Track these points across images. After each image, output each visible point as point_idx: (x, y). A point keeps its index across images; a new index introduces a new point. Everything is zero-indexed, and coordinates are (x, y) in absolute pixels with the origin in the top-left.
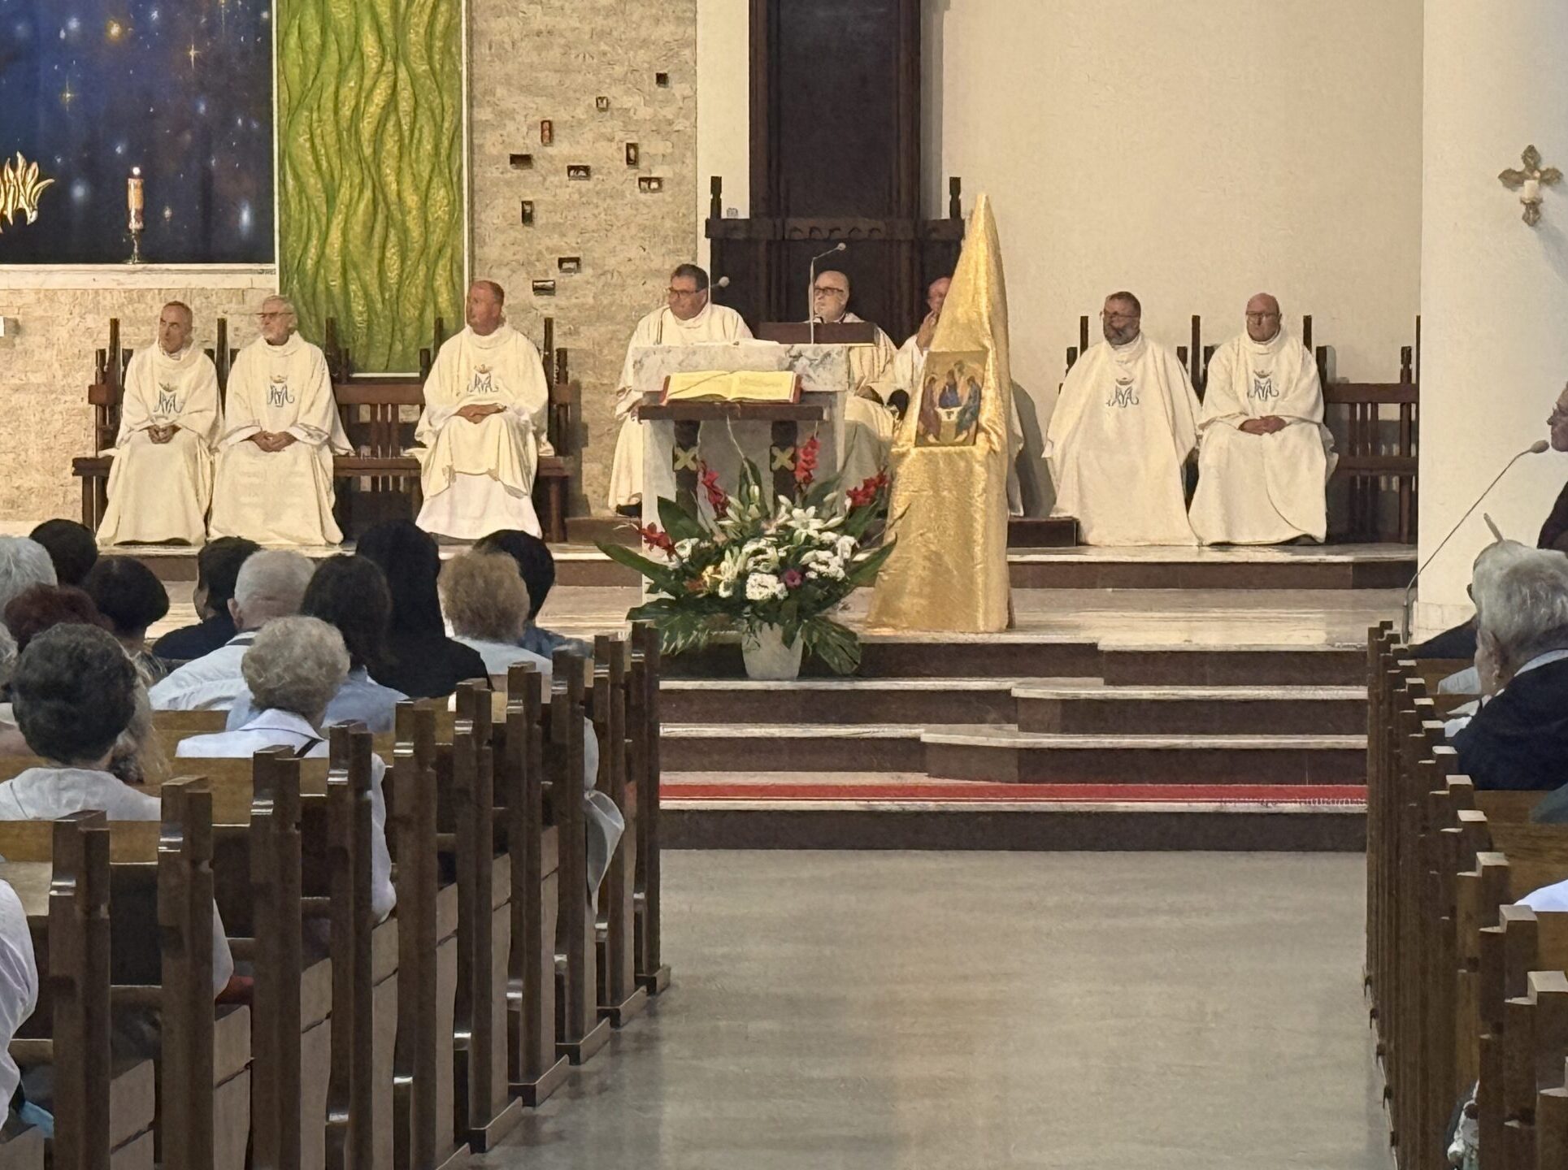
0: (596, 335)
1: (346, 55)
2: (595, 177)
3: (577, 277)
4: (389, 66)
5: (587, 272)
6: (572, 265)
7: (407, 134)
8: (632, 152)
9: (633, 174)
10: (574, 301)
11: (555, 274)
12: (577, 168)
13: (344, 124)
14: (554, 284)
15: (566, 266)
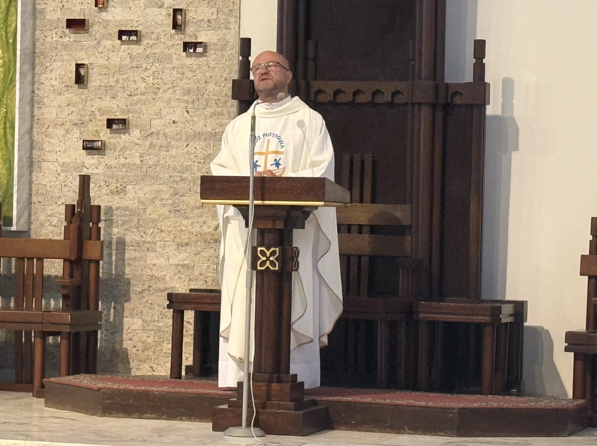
0: (140, 194)
2: (145, 42)
3: (124, 137)
5: (135, 133)
6: (121, 126)
8: (179, 17)
9: (179, 39)
10: (122, 161)
11: (105, 135)
12: (129, 33)
14: (103, 143)
15: (114, 127)
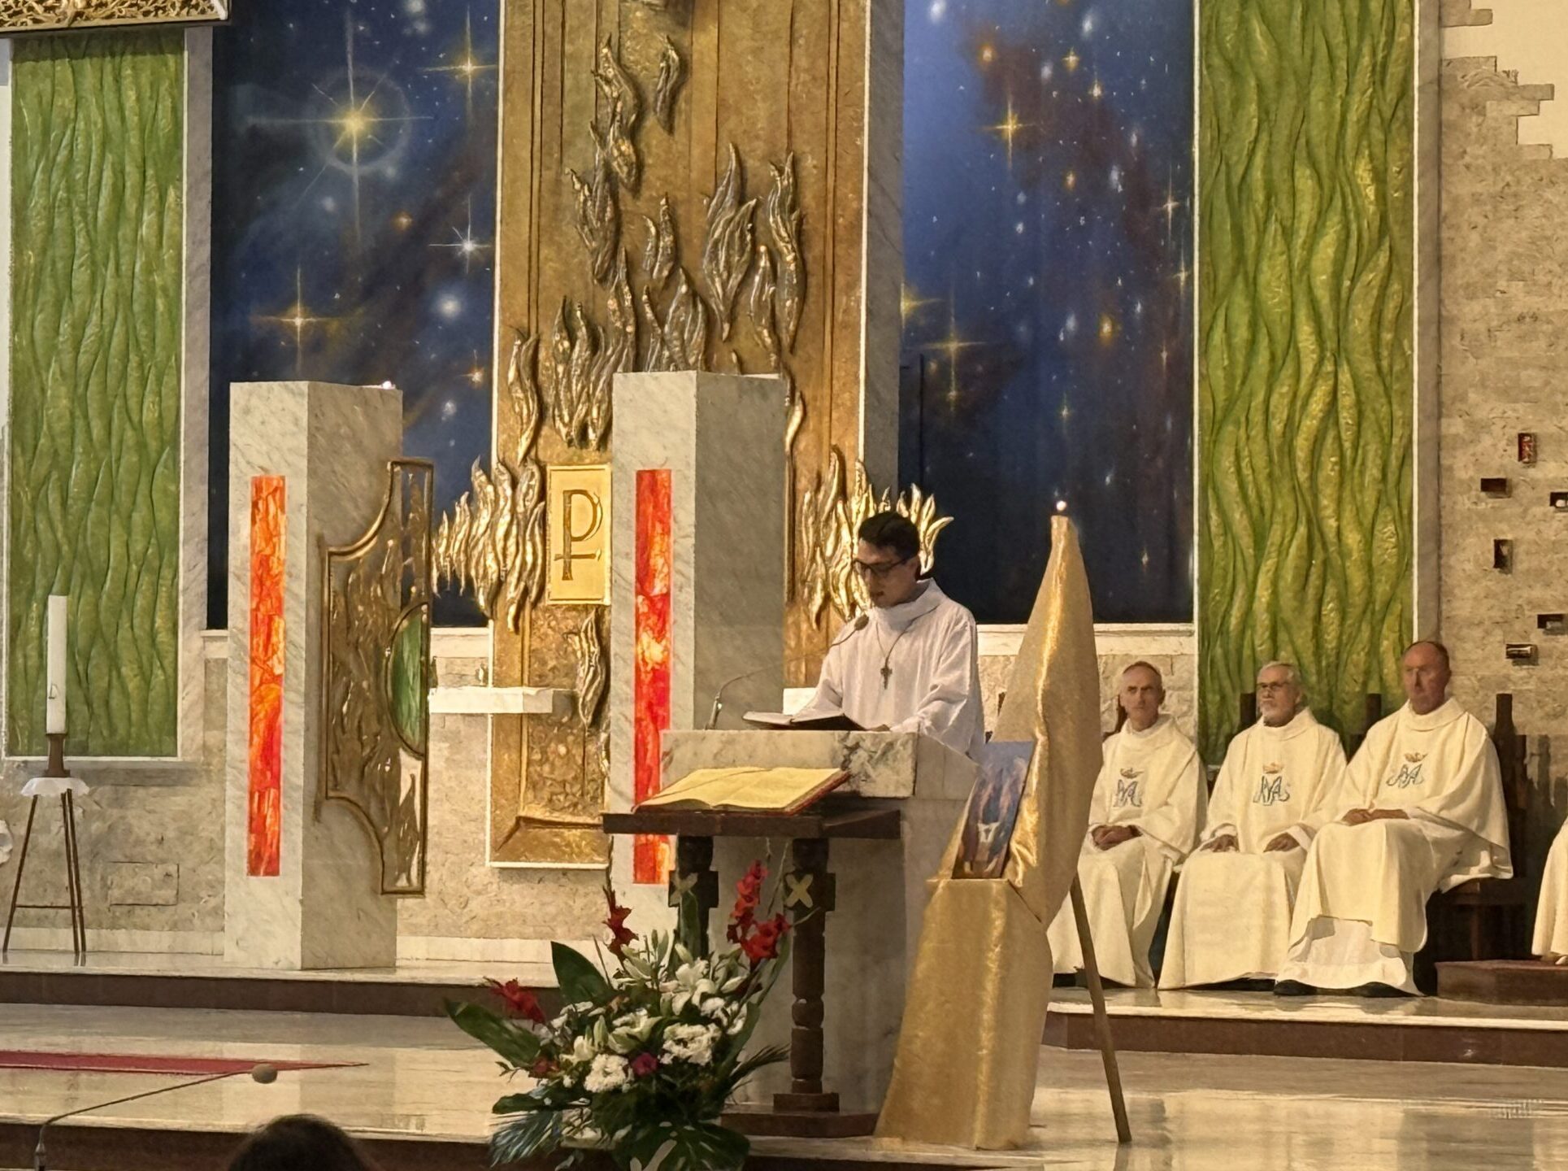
1: (1279, 353)
3: (1563, 639)
4: (1329, 367)
6: (1557, 624)
7: (1349, 453)
10: (1561, 671)
11: (1537, 637)
13: (1275, 442)
14: (1535, 649)
15: (1549, 625)
